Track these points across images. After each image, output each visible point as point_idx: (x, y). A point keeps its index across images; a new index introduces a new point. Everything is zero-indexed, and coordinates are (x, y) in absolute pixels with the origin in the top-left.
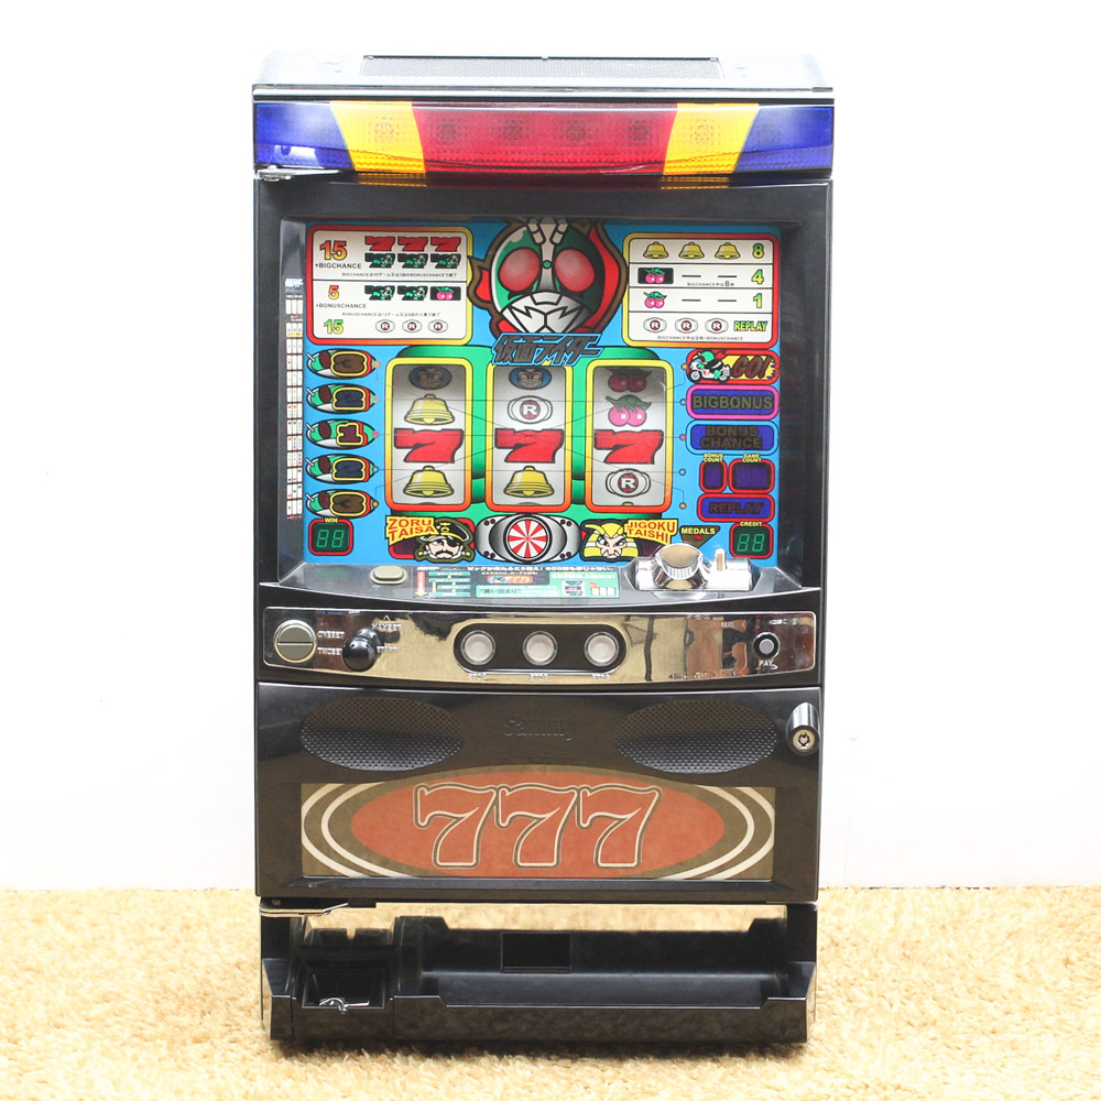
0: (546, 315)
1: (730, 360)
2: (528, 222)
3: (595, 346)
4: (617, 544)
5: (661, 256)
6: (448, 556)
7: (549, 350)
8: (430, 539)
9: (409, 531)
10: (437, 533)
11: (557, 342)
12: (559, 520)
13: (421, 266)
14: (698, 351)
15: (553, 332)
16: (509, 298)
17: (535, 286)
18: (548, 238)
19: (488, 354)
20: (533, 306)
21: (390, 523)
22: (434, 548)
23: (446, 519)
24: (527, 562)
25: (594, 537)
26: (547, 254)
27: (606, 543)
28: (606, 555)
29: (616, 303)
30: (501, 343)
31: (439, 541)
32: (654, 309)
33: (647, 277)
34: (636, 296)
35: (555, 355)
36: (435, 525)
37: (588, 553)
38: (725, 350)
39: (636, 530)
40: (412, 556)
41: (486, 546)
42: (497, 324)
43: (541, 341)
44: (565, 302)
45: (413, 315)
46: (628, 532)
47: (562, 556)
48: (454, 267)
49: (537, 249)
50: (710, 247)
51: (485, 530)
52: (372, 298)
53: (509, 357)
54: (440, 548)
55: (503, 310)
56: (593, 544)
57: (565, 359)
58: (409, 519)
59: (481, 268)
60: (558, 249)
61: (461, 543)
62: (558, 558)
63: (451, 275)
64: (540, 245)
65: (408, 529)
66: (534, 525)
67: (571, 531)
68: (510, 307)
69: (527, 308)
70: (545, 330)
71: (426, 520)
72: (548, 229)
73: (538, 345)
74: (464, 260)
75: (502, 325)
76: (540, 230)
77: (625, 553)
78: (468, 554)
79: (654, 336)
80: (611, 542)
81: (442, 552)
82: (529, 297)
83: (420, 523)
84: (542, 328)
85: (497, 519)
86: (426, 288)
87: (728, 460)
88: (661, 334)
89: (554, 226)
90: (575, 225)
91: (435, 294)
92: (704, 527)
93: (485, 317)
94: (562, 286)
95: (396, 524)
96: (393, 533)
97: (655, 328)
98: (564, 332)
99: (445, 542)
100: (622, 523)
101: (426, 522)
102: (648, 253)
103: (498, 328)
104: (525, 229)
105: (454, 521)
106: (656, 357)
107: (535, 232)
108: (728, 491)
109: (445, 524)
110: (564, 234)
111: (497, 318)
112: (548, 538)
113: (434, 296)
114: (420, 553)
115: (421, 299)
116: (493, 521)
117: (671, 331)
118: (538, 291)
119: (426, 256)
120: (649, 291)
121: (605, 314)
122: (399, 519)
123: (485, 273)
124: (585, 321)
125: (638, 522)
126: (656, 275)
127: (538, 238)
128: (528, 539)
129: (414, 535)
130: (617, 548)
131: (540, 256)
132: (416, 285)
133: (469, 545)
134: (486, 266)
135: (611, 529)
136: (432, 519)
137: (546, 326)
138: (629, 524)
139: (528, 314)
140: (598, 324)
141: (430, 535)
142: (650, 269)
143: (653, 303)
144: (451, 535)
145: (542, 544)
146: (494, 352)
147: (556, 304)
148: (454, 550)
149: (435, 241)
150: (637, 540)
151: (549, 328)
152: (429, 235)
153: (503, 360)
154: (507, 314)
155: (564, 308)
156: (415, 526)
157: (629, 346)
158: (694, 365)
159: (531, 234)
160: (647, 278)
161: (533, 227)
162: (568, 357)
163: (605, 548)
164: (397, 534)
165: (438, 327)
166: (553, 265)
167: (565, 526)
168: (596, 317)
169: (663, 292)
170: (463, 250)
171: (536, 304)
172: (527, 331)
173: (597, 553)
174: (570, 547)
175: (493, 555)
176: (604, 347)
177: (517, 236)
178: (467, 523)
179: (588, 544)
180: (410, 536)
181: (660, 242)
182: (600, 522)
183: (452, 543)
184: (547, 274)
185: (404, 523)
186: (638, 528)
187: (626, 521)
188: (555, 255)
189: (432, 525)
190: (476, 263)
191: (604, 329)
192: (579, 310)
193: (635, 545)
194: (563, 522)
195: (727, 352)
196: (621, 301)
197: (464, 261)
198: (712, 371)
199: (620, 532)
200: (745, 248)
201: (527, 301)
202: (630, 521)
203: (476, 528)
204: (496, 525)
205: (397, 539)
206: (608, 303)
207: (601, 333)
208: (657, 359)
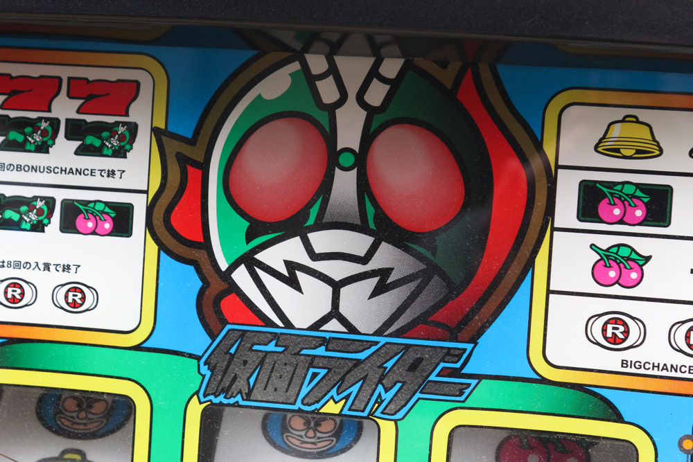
0: (337, 286)
2: (306, 49)
3: (456, 373)
5: (641, 154)
7: (339, 376)
11: (362, 356)
13: (43, 148)
15: (352, 329)
16: (248, 241)
17: (314, 211)
18: (352, 91)
19: (190, 376)
20: (305, 260)
26: (349, 133)
29: (514, 270)
30: (222, 349)
32: (616, 290)
33: (603, 205)
34: (569, 254)
35: (355, 389)
43: (321, 351)
44: (386, 256)
45: (18, 265)
48: (120, 153)
49: (323, 118)
53: (240, 384)
55: (233, 267)
57: (379, 401)
59: (183, 160)
60: (378, 120)
63: (111, 174)
64: (332, 109)
68: (249, 260)
69: (291, 265)
70: (334, 325)
72: (354, 69)
73: (312, 361)
74: (144, 139)
75: (228, 304)
76: (333, 71)
79: (612, 360)
82: (297, 241)
84: (325, 320)
86: (50, 202)
88: (630, 355)
89: (373, 59)
90: (419, 61)
91: (72, 218)
93: (187, 281)
94: (381, 216)
97: (614, 340)
98: (379, 333)
102: (607, 144)
103: (219, 312)
104: (295, 66)
106: (615, 416)
107: (322, 76)
110: (394, 84)
111: (217, 285)
113: (69, 226)
115: (38, 227)
117: (657, 349)
118: (320, 226)
119: (55, 123)
120: (605, 242)
121: (484, 299)
123: (194, 174)
126: (626, 202)
127: (328, 91)
131: (330, 136)
132: (28, 192)
134: (197, 154)
137: (335, 313)
139: (293, 282)
140: (467, 319)
142: (610, 185)
143: (612, 274)
146: (205, 370)
147: (364, 260)
149: (77, 88)
151: (343, 321)
152: (65, 73)
153: (226, 391)
154: (241, 277)
155: (384, 273)
157: (543, 381)
159: (311, 79)
160: (602, 208)
161: (317, 63)
162: (388, 397)
165: (76, 297)
166: (361, 160)
168: (465, 300)
169: (642, 246)
170: (142, 114)
171: (315, 256)
172: (288, 324)
176: (480, 377)
177: (275, 86)
181: (643, 115)
184: (345, 184)
188: (368, 137)
190: (173, 147)
191: (480, 332)
192: (422, 278)
196: (530, 264)
197: (143, 142)
201: (290, 250)
206: (496, 267)
207: (474, 341)
208: (617, 417)
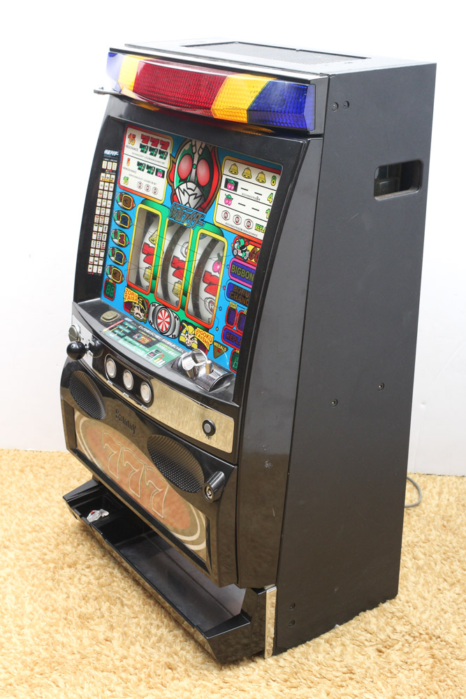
0: (189, 196)
1: (250, 248)
2: (193, 139)
3: (203, 220)
4: (191, 339)
5: (235, 173)
6: (139, 317)
7: (187, 217)
8: (136, 305)
10: (138, 303)
11: (191, 213)
12: (175, 315)
13: (155, 156)
14: (239, 237)
15: (190, 207)
16: (179, 182)
17: (189, 178)
18: (197, 150)
19: (168, 212)
20: (186, 189)
21: (126, 291)
22: (136, 310)
23: (141, 297)
24: (161, 333)
25: (184, 331)
26: (196, 160)
27: (188, 336)
28: (186, 343)
29: (214, 197)
30: (173, 207)
32: (227, 205)
34: (222, 195)
35: (189, 221)
37: (181, 339)
38: (250, 240)
39: (199, 334)
41: (151, 318)
42: (173, 197)
43: (186, 211)
44: (197, 190)
45: (149, 182)
46: (196, 334)
47: (173, 336)
49: (192, 156)
50: (255, 172)
51: (152, 309)
52: (139, 169)
53: (174, 216)
54: (138, 311)
55: (176, 188)
56: (184, 335)
57: (192, 224)
59: (173, 162)
60: (200, 158)
61: (144, 312)
62: (171, 336)
63: (163, 163)
64: (194, 154)
65: (130, 296)
66: (167, 314)
67: (178, 323)
68: (178, 187)
69: (184, 190)
71: (136, 294)
72: (198, 145)
73: (184, 213)
76: (196, 145)
77: (193, 346)
78: (145, 319)
79: (224, 222)
80: (190, 337)
81: (138, 314)
82: (186, 184)
83: (134, 295)
84: (187, 203)
86: (155, 168)
87: (239, 309)
88: (227, 222)
89: (200, 143)
91: (157, 172)
92: (223, 346)
93: (170, 191)
94: (197, 181)
95: (128, 292)
96: (126, 296)
97: (225, 217)
98: (194, 208)
99: (139, 309)
101: (136, 296)
102: (231, 170)
103: (173, 199)
104: (191, 143)
105: (144, 299)
106: (222, 235)
107: (194, 146)
108: (235, 328)
109: (141, 300)
110: (203, 149)
111: (173, 193)
112: (170, 324)
113: (157, 174)
114: (132, 311)
115: (152, 174)
116: (155, 305)
117: (231, 222)
118: (189, 181)
120: (227, 194)
121: (209, 203)
122: (128, 290)
123: (174, 165)
124: (202, 204)
125: (200, 330)
126: (232, 184)
127: (194, 150)
128: (164, 320)
129: (132, 300)
130: (191, 341)
131: (193, 160)
132: (152, 165)
133: (146, 314)
134: (175, 160)
135: (191, 329)
138: (197, 330)
139: (184, 194)
140: (206, 208)
142: (230, 180)
143: (227, 202)
144: (142, 306)
145: (167, 326)
146: (170, 211)
147: (194, 191)
148: (141, 314)
150: (198, 340)
151: (189, 204)
152: (160, 138)
153: (172, 217)
154: (177, 191)
155: (196, 194)
156: (132, 296)
157: (214, 225)
158: (236, 245)
159: (192, 146)
160: (228, 185)
161: (194, 143)
163: (187, 339)
164: (127, 298)
165: (155, 191)
166: (196, 167)
167: (176, 320)
168: (205, 204)
169: (232, 196)
172: (182, 204)
173: (183, 340)
175: (152, 324)
176: (206, 222)
177: (187, 147)
178: (147, 302)
179: (182, 334)
180: (130, 300)
181: (236, 164)
182: (188, 324)
183: (141, 311)
184: (194, 172)
185: (130, 293)
187: (196, 328)
188: (198, 161)
189: (137, 298)
190: (172, 159)
191: (207, 211)
192: (201, 197)
193: (196, 342)
194: (176, 317)
195: (250, 242)
196: (216, 197)
197: (168, 157)
198: (242, 252)
199: (193, 333)
200: (269, 176)
201: (185, 186)
202: (198, 328)
203: (149, 306)
204: (156, 308)
205: (126, 300)
206: (211, 196)
207: (206, 213)
208: (223, 236)
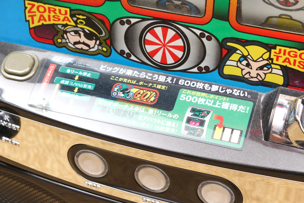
4: (261, 68)
6: (85, 48)
8: (68, 29)
9: (47, 18)
10: (73, 24)
12: (198, 32)
21: (29, 7)
22: (72, 38)
23: (82, 12)
24: (163, 67)
25: (235, 57)
27: (248, 65)
28: (247, 76)
31: (76, 32)
36: (72, 16)
37: (227, 71)
39: (284, 57)
40: (51, 42)
41: (122, 45)
46: (275, 58)
47: (200, 69)
51: (121, 30)
54: (77, 39)
56: (235, 64)
58: (47, 6)
61: (97, 39)
62: (195, 70)
65: (46, 15)
66: (171, 33)
67: (211, 46)
71: (63, 10)
77: (269, 78)
78: (105, 49)
80: (255, 65)
81: (79, 43)
83: (57, 12)
85: (133, 21)
95: (35, 9)
96: (32, 17)
99: (82, 34)
100: (269, 48)
101: (63, 11)
105: (89, 15)
109: (81, 17)
112: (186, 49)
114: (59, 41)
116: (128, 22)
122: (37, 4)
125: (288, 50)
128: (164, 45)
129: (52, 22)
130: (261, 72)
133: (105, 40)
135: (256, 51)
136: (68, 10)
138: (277, 51)
141: (66, 25)
144: (87, 29)
145: (179, 54)
148: (92, 43)
150: (284, 69)
156: (52, 14)
163: (247, 70)
164: (36, 19)
167: (204, 40)
173: (237, 72)
174: (209, 62)
175: (129, 56)
178: (103, 19)
179: (228, 63)
180: (48, 23)
182: (245, 43)
183: (89, 36)
185: (41, 9)
186: (287, 56)
187: (274, 47)
189: (68, 15)
193: (280, 72)
194: (202, 35)
199: (266, 56)
202: (278, 48)
203: (112, 25)
204: (132, 26)
205: (36, 24)
